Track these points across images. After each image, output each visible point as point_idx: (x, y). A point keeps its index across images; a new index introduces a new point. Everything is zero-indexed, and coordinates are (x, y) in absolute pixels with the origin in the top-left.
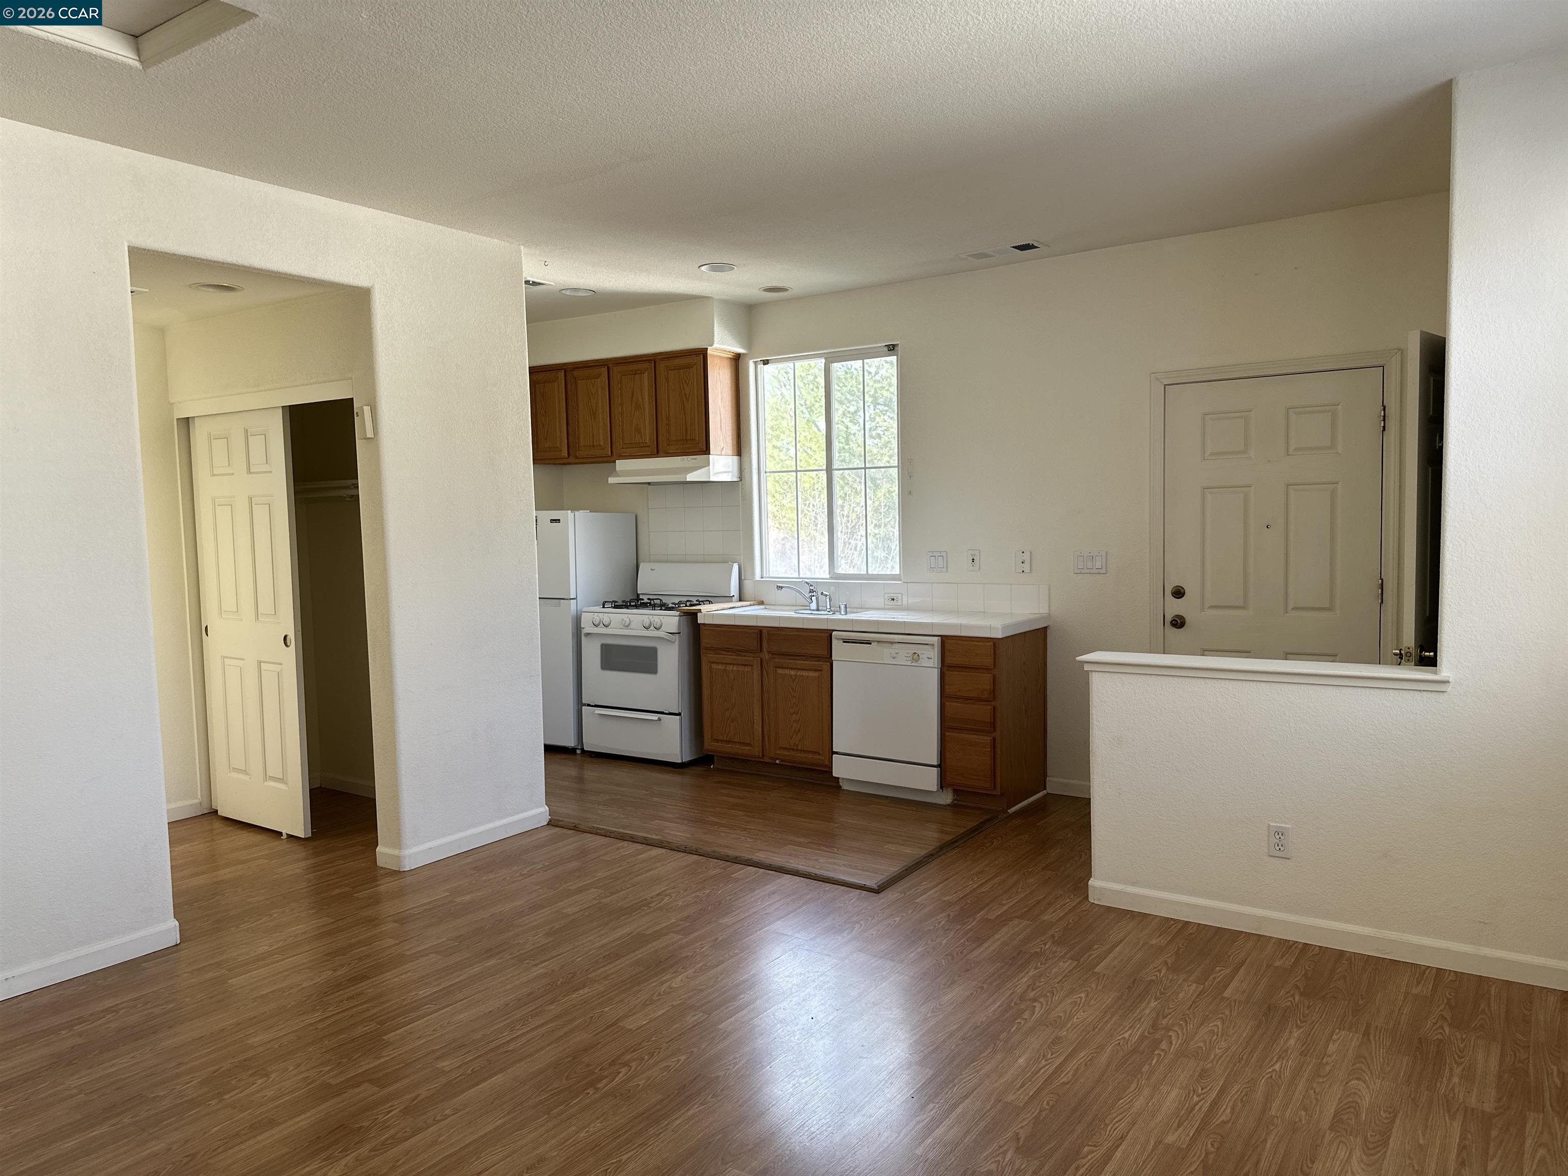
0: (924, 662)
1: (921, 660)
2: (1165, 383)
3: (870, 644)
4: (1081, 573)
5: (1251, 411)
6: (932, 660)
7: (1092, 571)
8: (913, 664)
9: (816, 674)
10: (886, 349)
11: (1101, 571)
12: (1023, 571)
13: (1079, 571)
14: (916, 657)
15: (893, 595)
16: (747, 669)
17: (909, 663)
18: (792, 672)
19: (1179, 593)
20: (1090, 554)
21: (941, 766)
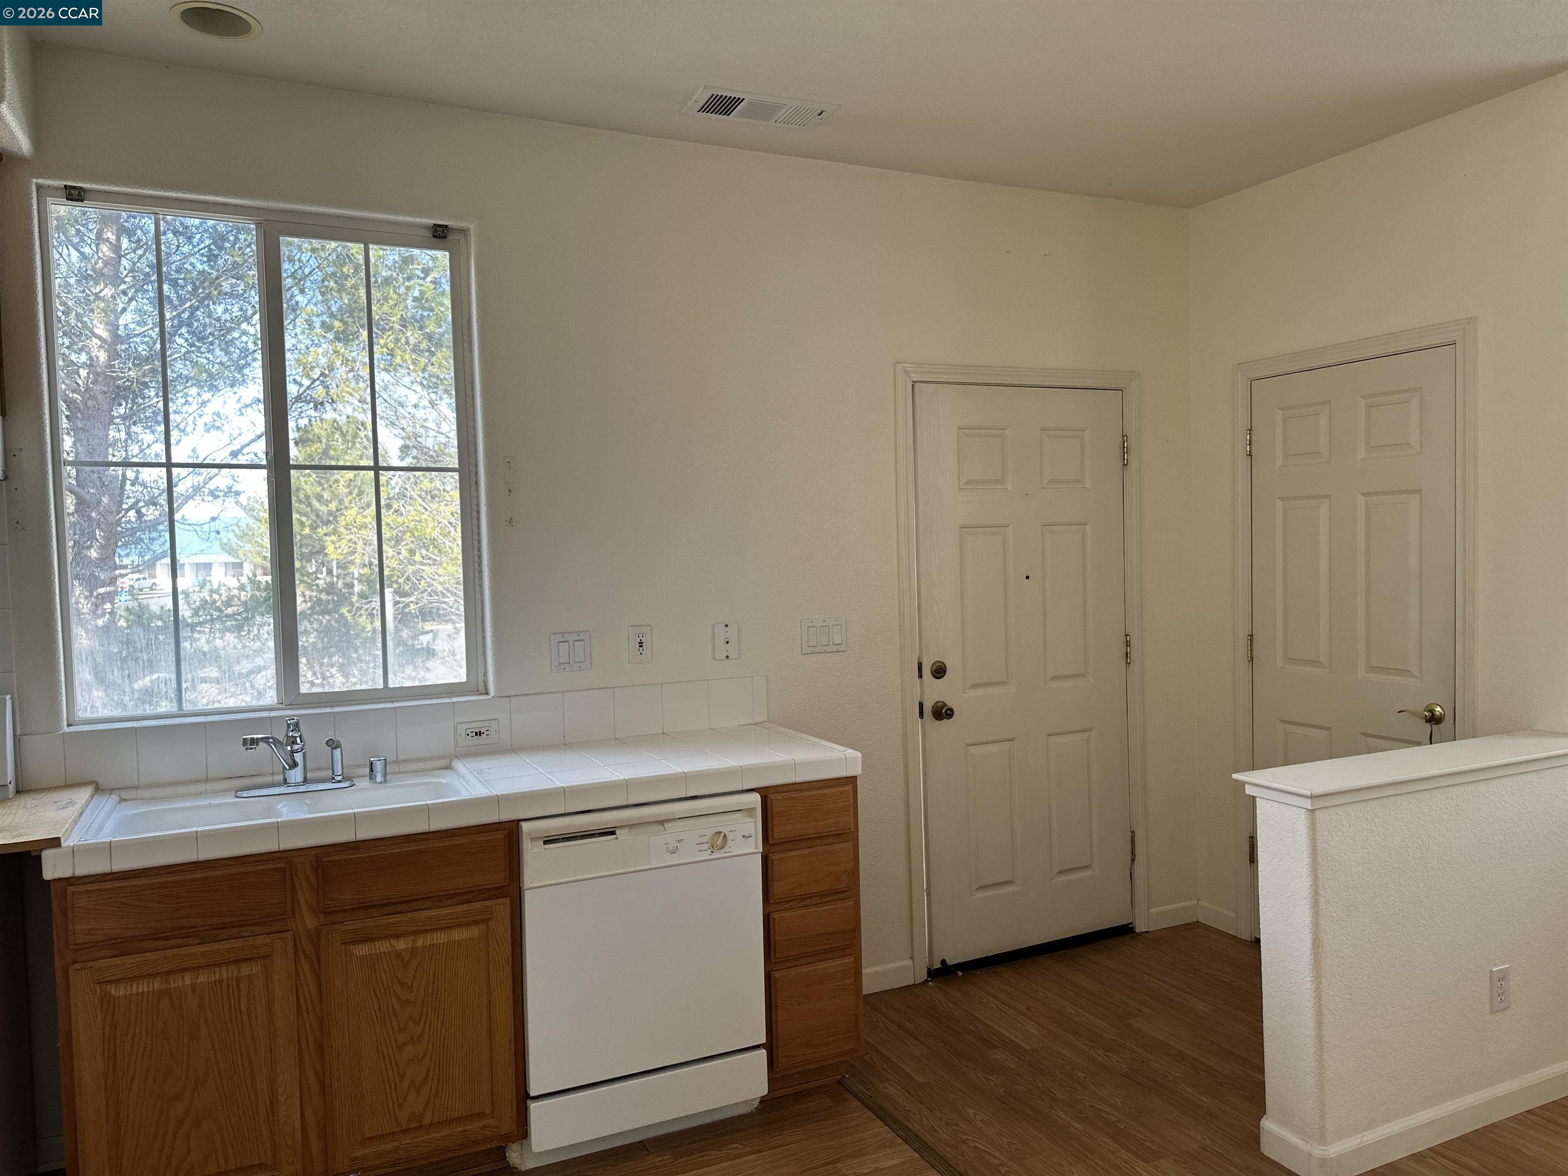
0: (737, 846)
1: (729, 843)
2: (914, 379)
3: (613, 833)
4: (813, 653)
5: (1005, 429)
6: (752, 840)
7: (828, 649)
8: (715, 855)
9: (474, 932)
10: (429, 234)
11: (841, 648)
12: (727, 657)
13: (810, 650)
14: (719, 841)
15: (476, 727)
16: (254, 969)
17: (706, 856)
18: (401, 944)
19: (939, 671)
20: (824, 624)
21: (770, 1046)
